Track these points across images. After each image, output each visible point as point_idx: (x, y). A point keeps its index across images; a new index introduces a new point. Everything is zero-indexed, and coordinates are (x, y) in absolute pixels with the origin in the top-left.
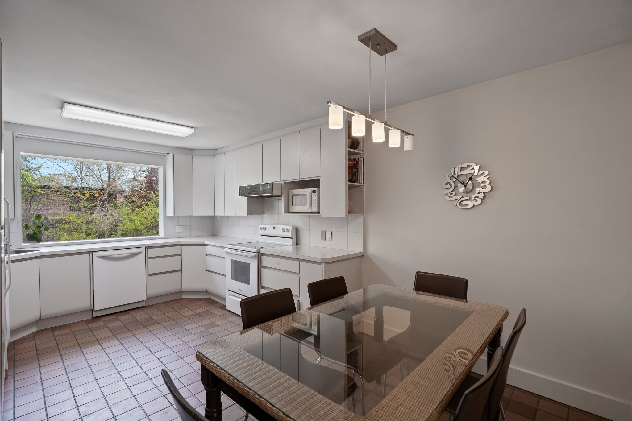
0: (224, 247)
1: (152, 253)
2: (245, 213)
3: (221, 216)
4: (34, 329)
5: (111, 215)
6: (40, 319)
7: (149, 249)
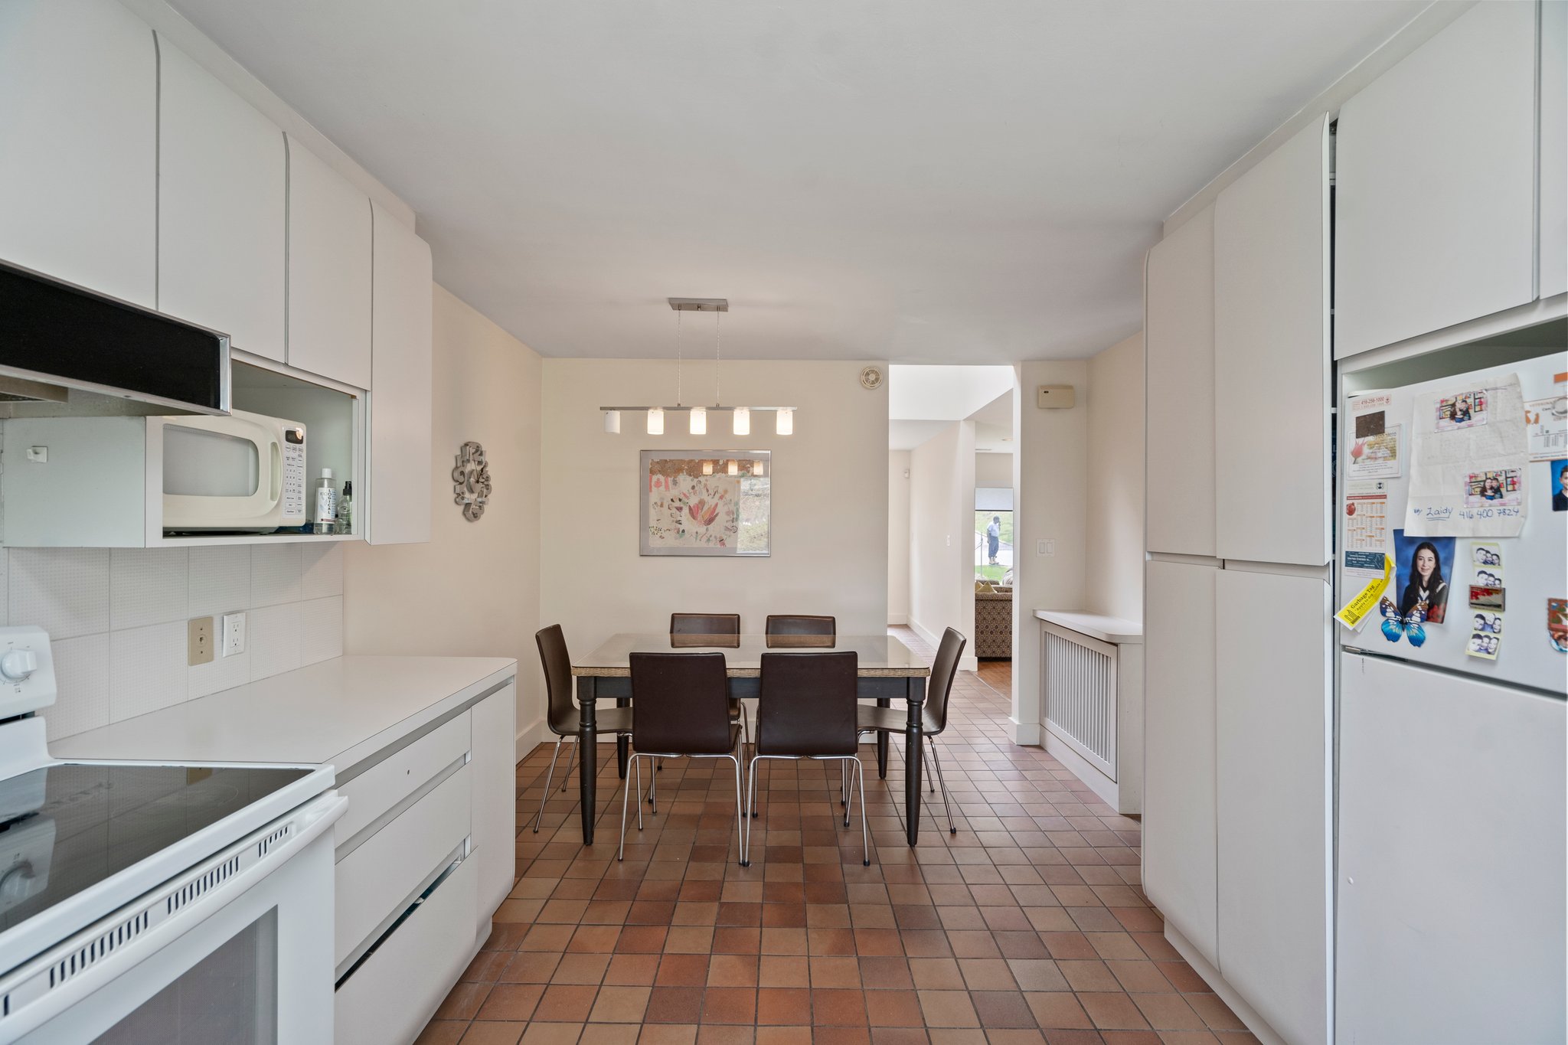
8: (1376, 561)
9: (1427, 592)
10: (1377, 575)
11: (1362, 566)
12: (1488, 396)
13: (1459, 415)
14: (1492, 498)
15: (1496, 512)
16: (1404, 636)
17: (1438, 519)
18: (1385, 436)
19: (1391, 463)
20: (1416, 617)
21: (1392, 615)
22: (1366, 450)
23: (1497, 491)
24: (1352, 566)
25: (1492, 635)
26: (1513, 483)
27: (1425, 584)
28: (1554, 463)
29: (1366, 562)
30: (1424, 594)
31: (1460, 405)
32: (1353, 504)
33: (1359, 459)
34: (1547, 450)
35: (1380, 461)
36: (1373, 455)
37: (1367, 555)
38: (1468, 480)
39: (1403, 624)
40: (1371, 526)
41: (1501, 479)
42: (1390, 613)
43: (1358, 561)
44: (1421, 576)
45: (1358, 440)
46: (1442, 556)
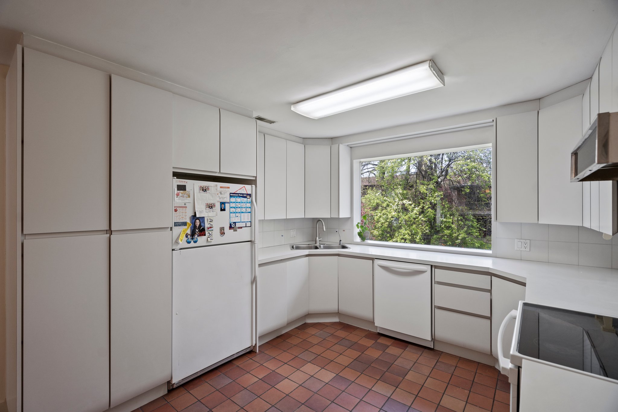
1: (440, 275)
4: (336, 320)
6: (338, 312)
7: (436, 269)
8: (185, 224)
9: (198, 230)
10: (186, 227)
11: (180, 226)
12: (210, 188)
13: (204, 190)
14: (211, 208)
15: (211, 211)
16: (192, 241)
17: (201, 213)
18: (186, 191)
19: (188, 199)
20: (196, 236)
21: (190, 237)
22: (180, 194)
23: (212, 207)
24: (177, 226)
25: (211, 236)
26: (214, 206)
27: (197, 228)
28: (221, 203)
29: (181, 225)
30: (197, 230)
31: (204, 188)
32: (177, 209)
33: (178, 197)
34: (219, 200)
35: (185, 198)
36: (183, 196)
37: (182, 223)
38: (206, 204)
39: (192, 239)
40: (183, 215)
41: (212, 205)
42: (189, 237)
43: (178, 225)
44: (196, 226)
45: (178, 191)
46: (201, 221)
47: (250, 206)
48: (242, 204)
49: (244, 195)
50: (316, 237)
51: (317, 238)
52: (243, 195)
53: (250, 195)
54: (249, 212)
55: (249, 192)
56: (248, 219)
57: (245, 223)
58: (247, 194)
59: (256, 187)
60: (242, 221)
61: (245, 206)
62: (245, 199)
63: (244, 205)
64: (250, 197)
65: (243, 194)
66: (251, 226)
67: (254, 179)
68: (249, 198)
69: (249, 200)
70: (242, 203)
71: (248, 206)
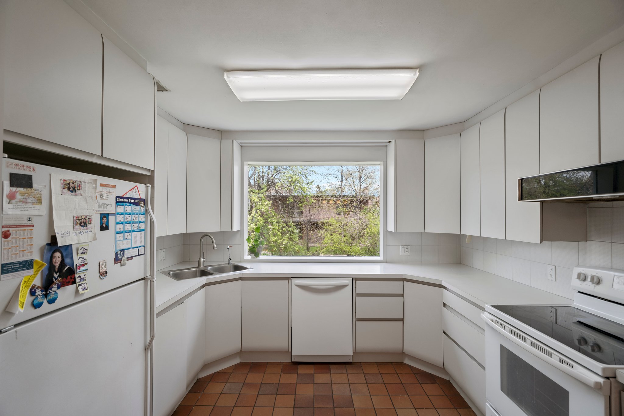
0: (483, 309)
1: (362, 287)
2: (536, 237)
3: (471, 237)
4: (237, 361)
5: (360, 219)
6: (241, 351)
7: (357, 282)
8: (28, 265)
9: (58, 274)
10: (31, 272)
11: (16, 271)
12: (82, 185)
13: (71, 189)
14: (83, 226)
15: (85, 232)
16: (45, 302)
17: (66, 236)
18: (32, 190)
19: (37, 206)
20: (55, 287)
21: (40, 292)
22: (18, 196)
23: (85, 223)
24: (8, 272)
25: (84, 282)
26: (90, 221)
27: (56, 270)
28: (101, 214)
29: (19, 268)
30: (56, 275)
31: (71, 185)
32: (8, 231)
33: (13, 201)
34: (100, 209)
35: (30, 205)
36: (24, 200)
37: (20, 263)
38: (75, 218)
39: (46, 295)
40: (23, 244)
41: (87, 219)
42: (38, 292)
43: (13, 269)
44: (55, 267)
45: (11, 188)
46: (64, 254)
47: (144, 220)
48: (133, 216)
49: (137, 201)
50: (200, 257)
51: (202, 259)
52: (135, 201)
53: (144, 201)
54: (143, 230)
55: (143, 197)
56: (141, 242)
57: (137, 249)
58: (141, 200)
59: (153, 187)
60: (133, 246)
61: (137, 220)
62: (138, 208)
63: (136, 218)
64: (145, 204)
65: (135, 199)
66: (144, 254)
67: (149, 174)
68: (143, 207)
69: (143, 209)
70: (134, 214)
71: (142, 219)
